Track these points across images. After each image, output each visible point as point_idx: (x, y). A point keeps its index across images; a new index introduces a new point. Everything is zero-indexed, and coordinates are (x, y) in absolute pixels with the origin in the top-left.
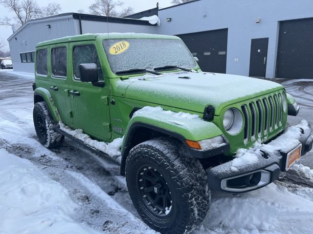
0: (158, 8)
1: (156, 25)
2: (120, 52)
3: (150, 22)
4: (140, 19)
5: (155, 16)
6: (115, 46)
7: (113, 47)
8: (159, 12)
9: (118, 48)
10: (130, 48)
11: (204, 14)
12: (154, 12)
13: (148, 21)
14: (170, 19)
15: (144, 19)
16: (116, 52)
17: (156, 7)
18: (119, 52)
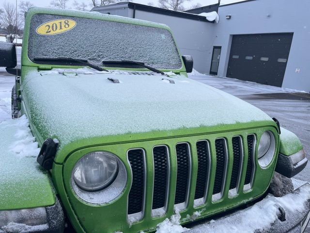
0: (219, 3)
1: (214, 22)
2: (54, 32)
3: (207, 18)
4: (199, 15)
5: (215, 12)
6: (50, 23)
7: (47, 24)
8: (219, 8)
9: (54, 27)
10: (74, 30)
11: (268, 15)
12: (214, 8)
13: (205, 18)
14: (230, 17)
15: (203, 14)
16: (47, 32)
17: (218, 3)
18: (52, 33)
